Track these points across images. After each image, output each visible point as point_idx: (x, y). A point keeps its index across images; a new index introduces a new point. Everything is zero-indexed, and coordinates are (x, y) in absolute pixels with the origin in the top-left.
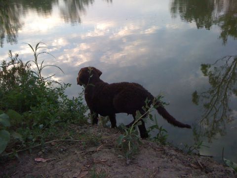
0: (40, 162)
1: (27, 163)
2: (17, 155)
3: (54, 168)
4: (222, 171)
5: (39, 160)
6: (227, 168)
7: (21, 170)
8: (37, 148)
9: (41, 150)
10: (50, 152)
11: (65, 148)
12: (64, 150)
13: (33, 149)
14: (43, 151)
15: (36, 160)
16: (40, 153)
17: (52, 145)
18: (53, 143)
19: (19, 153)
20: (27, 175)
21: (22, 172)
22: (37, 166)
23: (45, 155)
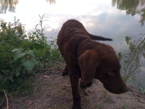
0: (46, 77)
1: (39, 77)
2: (34, 73)
3: (54, 81)
4: (138, 92)
5: (46, 76)
6: (141, 91)
7: (37, 81)
8: (43, 71)
9: (46, 72)
10: (51, 73)
11: (58, 72)
12: (57, 73)
13: (42, 71)
14: (47, 72)
15: (44, 76)
16: (46, 73)
17: (51, 70)
18: (51, 69)
19: (35, 72)
20: (41, 83)
21: (38, 82)
22: (45, 79)
23: (48, 74)
